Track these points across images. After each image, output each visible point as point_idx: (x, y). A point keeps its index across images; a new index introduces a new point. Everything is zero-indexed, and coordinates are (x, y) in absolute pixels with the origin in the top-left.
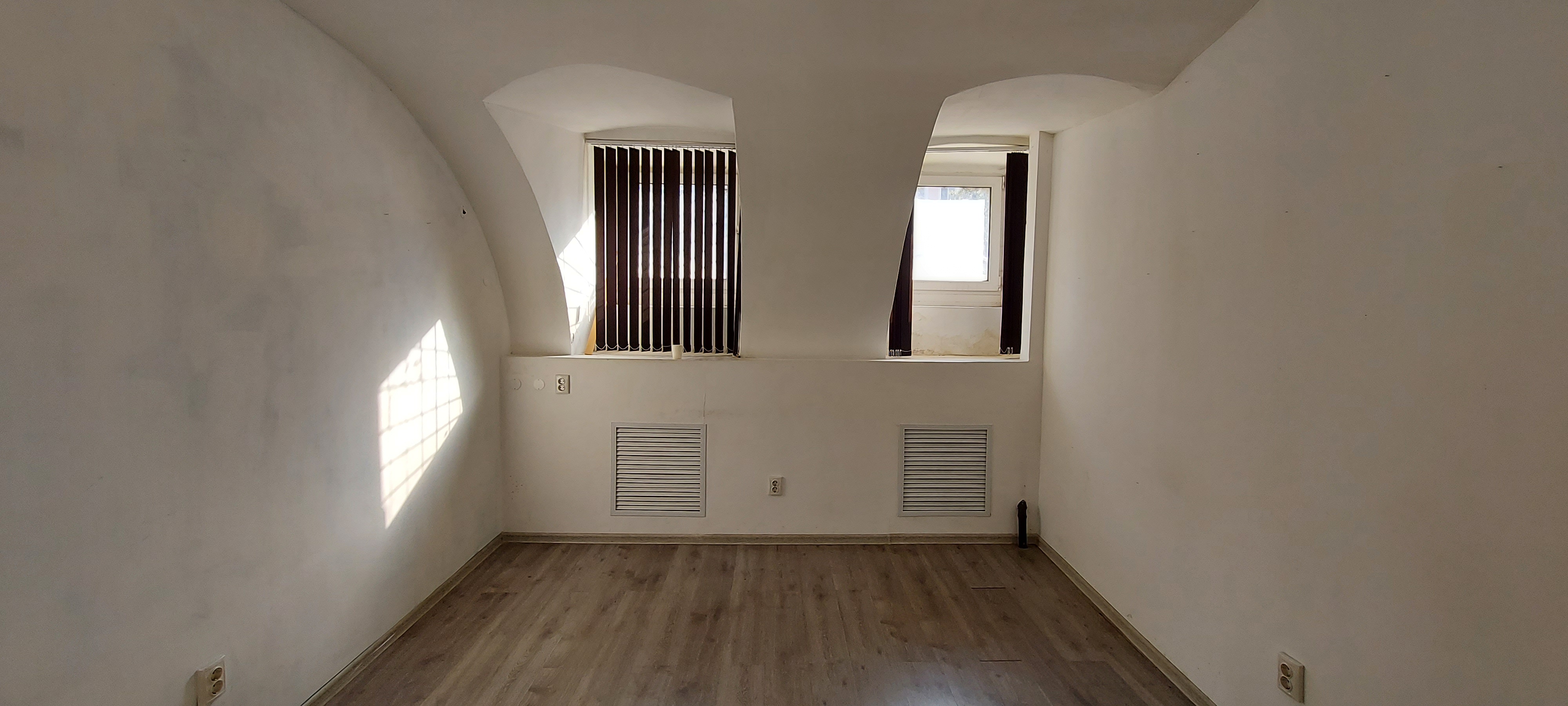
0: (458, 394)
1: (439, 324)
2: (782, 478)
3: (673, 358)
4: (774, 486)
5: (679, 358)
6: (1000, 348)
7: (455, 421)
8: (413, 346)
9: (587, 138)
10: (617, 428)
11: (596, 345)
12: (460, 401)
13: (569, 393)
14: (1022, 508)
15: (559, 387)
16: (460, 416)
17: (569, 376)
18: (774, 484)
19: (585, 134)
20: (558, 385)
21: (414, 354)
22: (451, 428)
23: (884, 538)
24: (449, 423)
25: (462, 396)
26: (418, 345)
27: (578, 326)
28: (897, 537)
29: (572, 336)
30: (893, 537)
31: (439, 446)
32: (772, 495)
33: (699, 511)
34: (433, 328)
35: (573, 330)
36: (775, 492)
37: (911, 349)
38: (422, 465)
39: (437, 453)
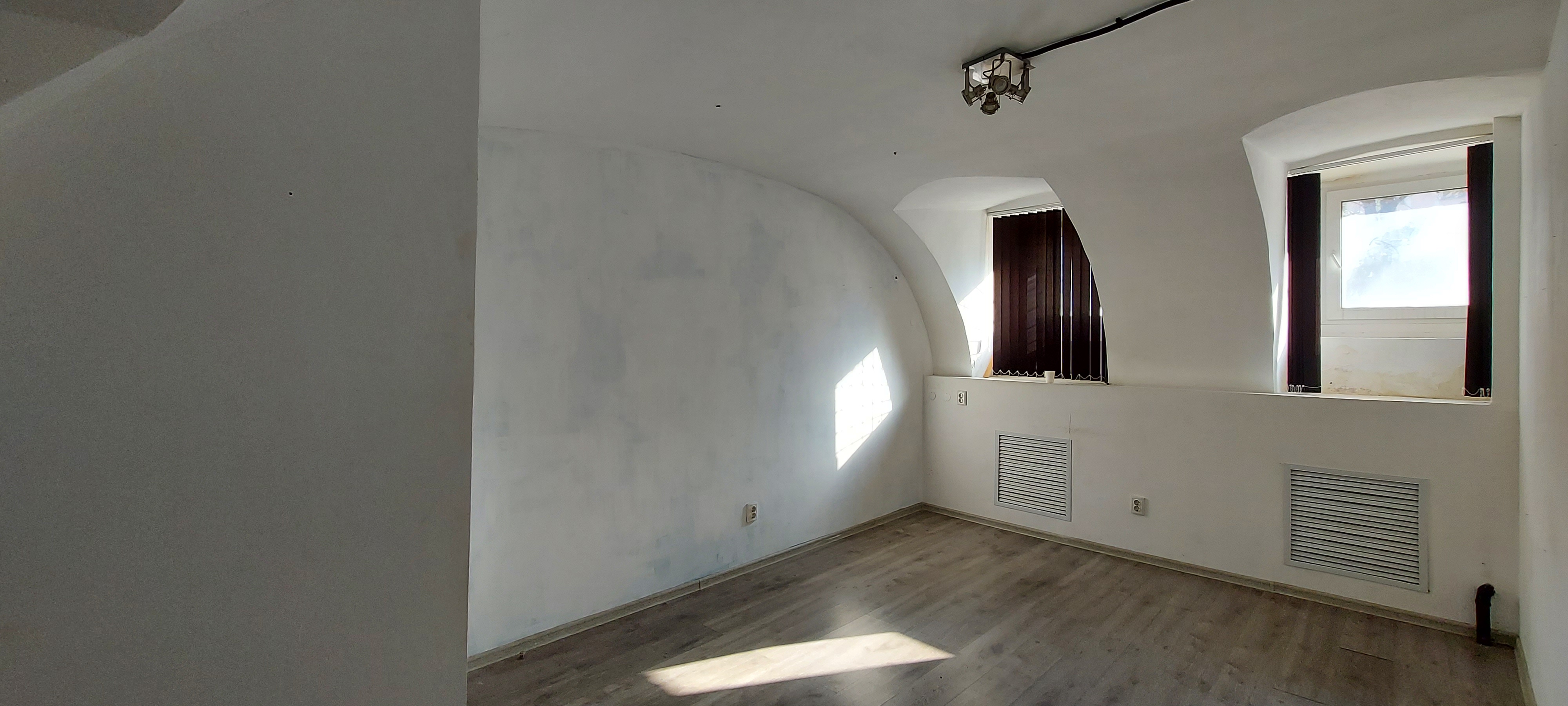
0: (890, 398)
1: (876, 350)
2: (1145, 499)
3: (1046, 382)
4: (1135, 505)
5: (1051, 383)
6: (1464, 388)
7: (887, 414)
8: (858, 363)
9: (988, 212)
10: (1000, 436)
11: (993, 371)
12: (891, 401)
13: (966, 404)
14: (1485, 595)
15: (960, 400)
16: (890, 413)
17: (966, 392)
18: (1136, 503)
19: (987, 209)
20: (959, 398)
21: (858, 368)
22: (883, 419)
23: (1266, 584)
24: (882, 415)
25: (891, 399)
26: (861, 363)
27: (979, 355)
28: (1285, 588)
29: (972, 363)
30: (1276, 586)
31: (874, 429)
32: (1134, 513)
33: (1065, 515)
34: (872, 352)
35: (974, 358)
36: (1137, 511)
37: (1320, 385)
38: (862, 438)
39: (872, 432)
